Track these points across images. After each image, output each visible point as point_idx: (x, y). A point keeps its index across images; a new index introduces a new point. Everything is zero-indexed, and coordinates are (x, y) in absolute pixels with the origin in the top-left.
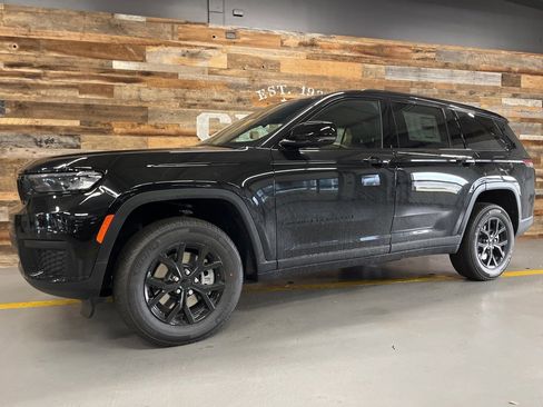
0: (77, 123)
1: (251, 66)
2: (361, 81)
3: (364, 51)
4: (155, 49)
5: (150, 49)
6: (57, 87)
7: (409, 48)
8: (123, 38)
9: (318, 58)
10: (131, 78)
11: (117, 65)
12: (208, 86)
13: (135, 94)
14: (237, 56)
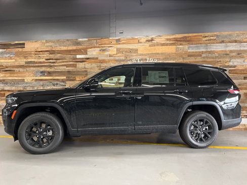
0: (65, 78)
1: (126, 52)
2: (175, 53)
3: (176, 40)
4: (90, 49)
5: (88, 50)
6: (60, 66)
7: (201, 36)
8: (80, 47)
10: (82, 61)
11: (78, 56)
12: (109, 61)
13: (83, 66)
14: (120, 49)
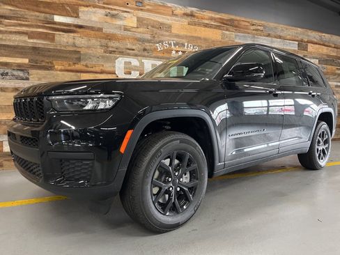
0: (26, 61)
1: (153, 27)
2: (220, 41)
4: (86, 9)
5: (82, 9)
7: (249, 22)
9: (195, 25)
10: (68, 29)
11: (57, 19)
12: (124, 38)
13: (71, 41)
14: (143, 19)
